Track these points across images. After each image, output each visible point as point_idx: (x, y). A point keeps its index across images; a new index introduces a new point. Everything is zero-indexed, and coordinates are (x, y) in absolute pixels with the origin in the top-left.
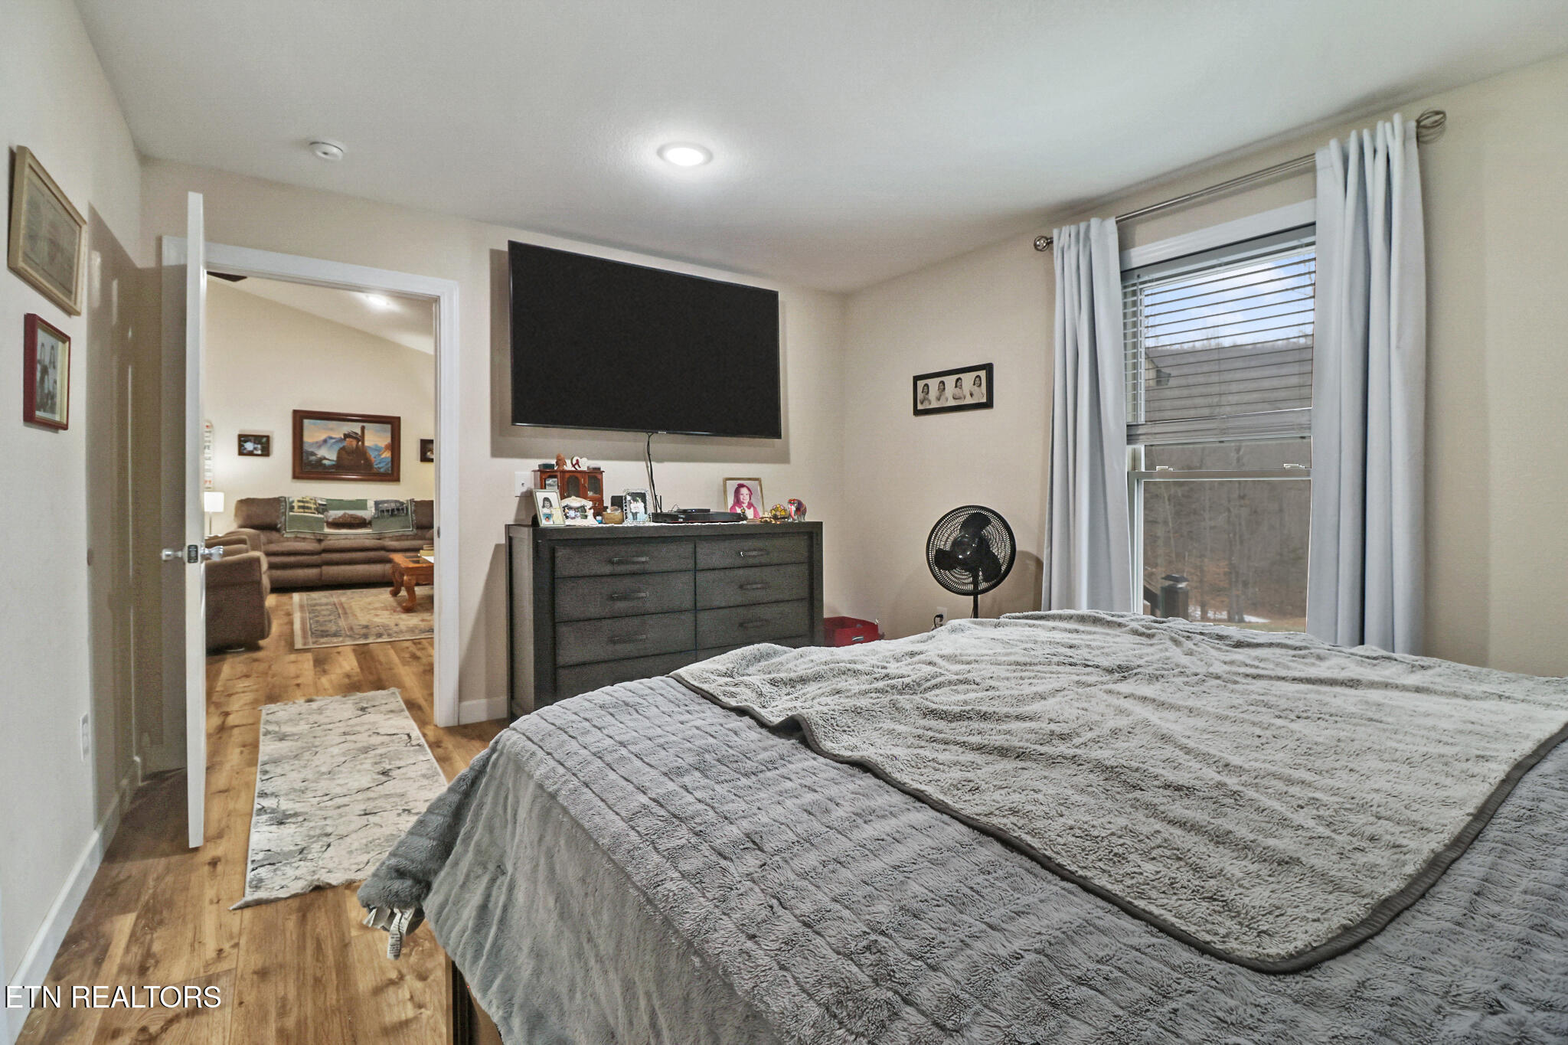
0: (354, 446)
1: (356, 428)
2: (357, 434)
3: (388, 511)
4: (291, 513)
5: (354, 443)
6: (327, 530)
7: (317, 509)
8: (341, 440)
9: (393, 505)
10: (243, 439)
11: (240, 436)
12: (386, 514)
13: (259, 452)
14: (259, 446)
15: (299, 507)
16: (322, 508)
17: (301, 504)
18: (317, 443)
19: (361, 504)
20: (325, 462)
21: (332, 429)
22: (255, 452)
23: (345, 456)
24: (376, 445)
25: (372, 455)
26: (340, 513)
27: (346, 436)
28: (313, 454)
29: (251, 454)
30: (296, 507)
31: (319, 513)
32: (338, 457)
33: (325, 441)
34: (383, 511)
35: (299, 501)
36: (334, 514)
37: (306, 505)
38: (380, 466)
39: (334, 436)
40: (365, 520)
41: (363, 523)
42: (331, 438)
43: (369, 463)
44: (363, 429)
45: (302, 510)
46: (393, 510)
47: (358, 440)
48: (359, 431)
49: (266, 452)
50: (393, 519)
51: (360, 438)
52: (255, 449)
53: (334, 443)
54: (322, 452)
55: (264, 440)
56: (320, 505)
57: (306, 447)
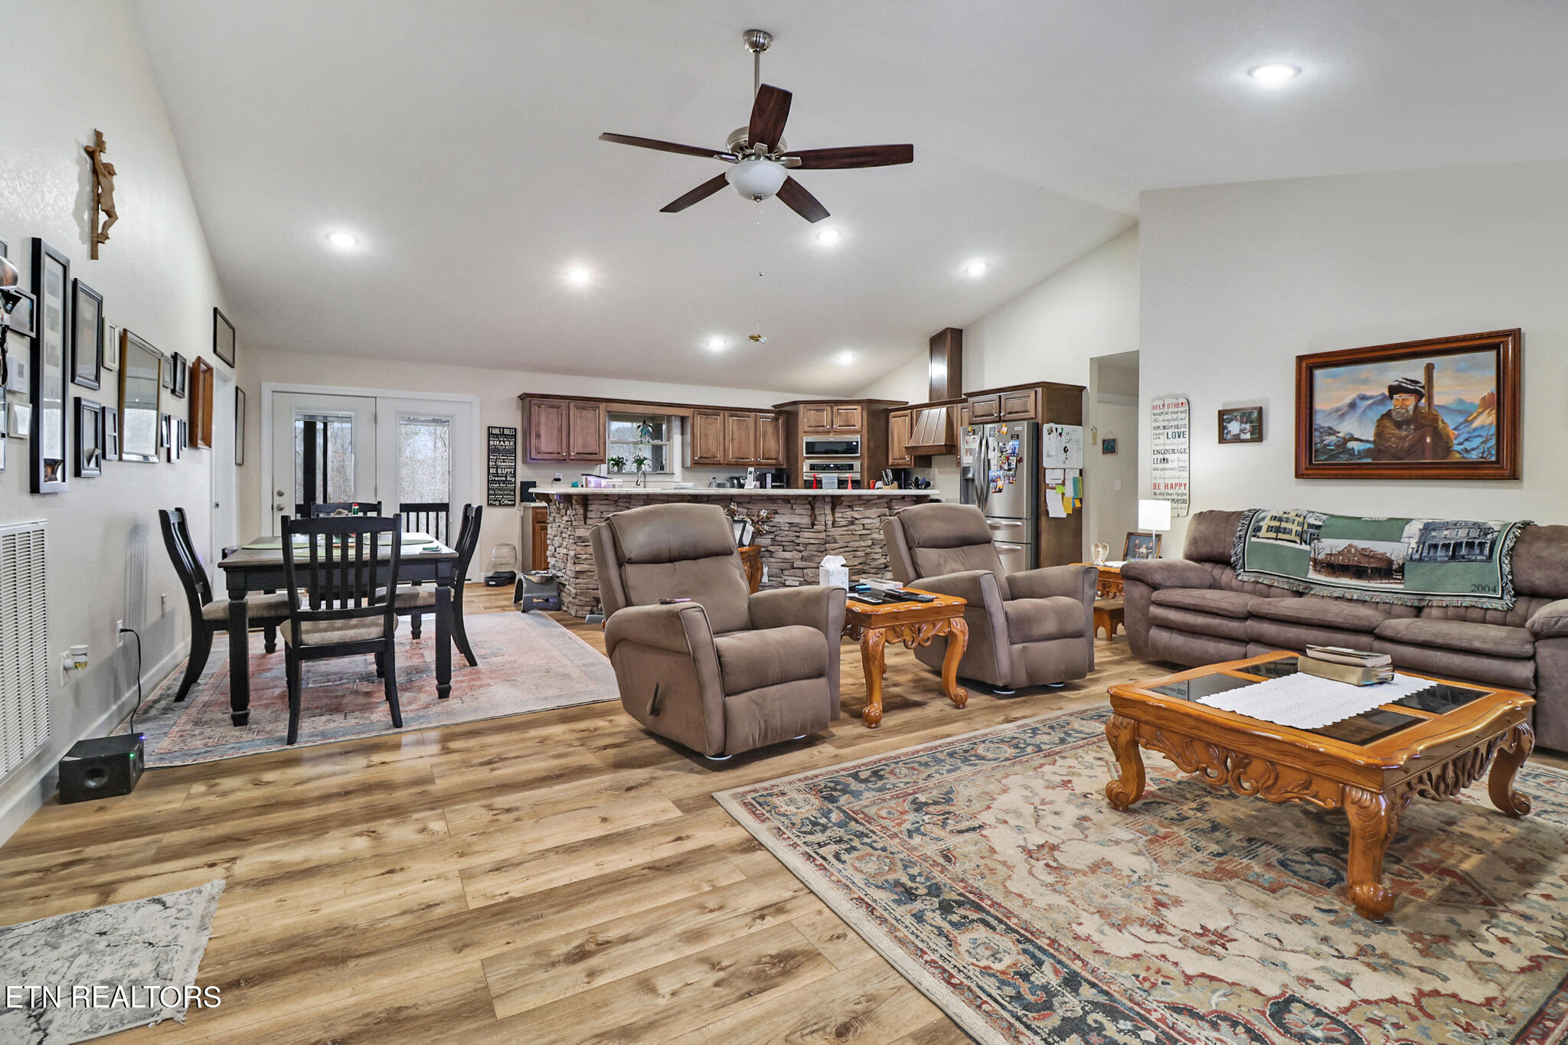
0: (1411, 408)
1: (1412, 370)
2: (1417, 382)
3: (1446, 546)
4: (1254, 539)
5: (1411, 401)
6: (1313, 576)
7: (1300, 535)
8: (1383, 400)
9: (1462, 535)
10: (1224, 417)
11: (1221, 413)
12: (1440, 553)
13: (1248, 436)
14: (1248, 426)
15: (1270, 529)
16: (1312, 533)
17: (1276, 524)
18: (1338, 410)
19: (1392, 529)
20: (1351, 445)
21: (1365, 381)
22: (1243, 436)
23: (1391, 429)
24: (1461, 401)
25: (1450, 423)
26: (1340, 544)
27: (1394, 390)
28: (1332, 432)
29: (1237, 439)
30: (1264, 529)
31: (1303, 541)
32: (1379, 435)
33: (1353, 405)
34: (1435, 546)
35: (1274, 518)
36: (1330, 546)
37: (1284, 525)
38: (1468, 445)
39: (1368, 394)
40: (1390, 562)
41: (1386, 570)
42: (1363, 398)
43: (1442, 443)
44: (1430, 369)
45: (1273, 535)
46: (1458, 545)
47: (1420, 395)
48: (1420, 377)
49: (1258, 435)
50: (1454, 565)
51: (1421, 391)
52: (1242, 431)
53: (1370, 407)
54: (1348, 427)
55: (1255, 415)
56: (1310, 526)
57: (1320, 421)
